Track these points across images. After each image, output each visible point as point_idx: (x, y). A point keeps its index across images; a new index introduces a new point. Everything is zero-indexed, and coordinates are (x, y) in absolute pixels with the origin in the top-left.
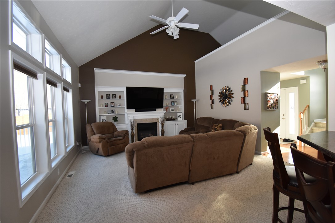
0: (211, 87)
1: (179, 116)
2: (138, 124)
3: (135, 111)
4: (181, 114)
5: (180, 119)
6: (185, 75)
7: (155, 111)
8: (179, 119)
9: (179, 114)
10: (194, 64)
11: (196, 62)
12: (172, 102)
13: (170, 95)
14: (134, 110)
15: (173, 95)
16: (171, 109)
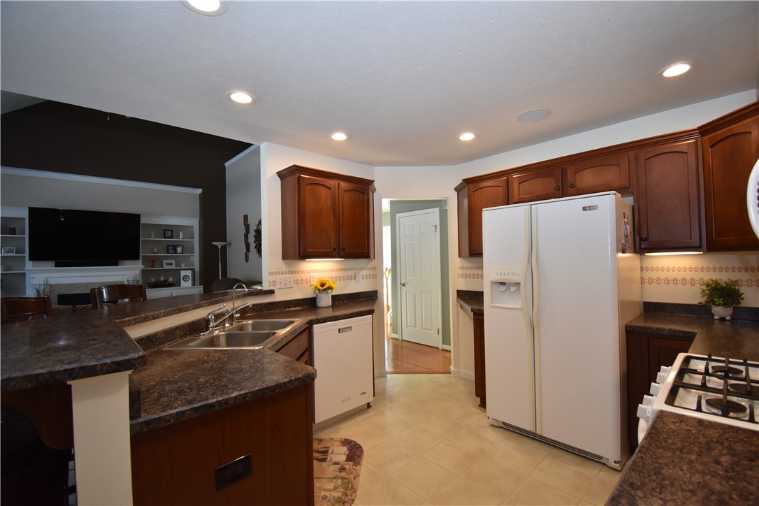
0: (246, 217)
1: (186, 277)
2: (58, 295)
3: (56, 266)
4: (189, 273)
5: (189, 283)
6: (199, 191)
7: (117, 265)
8: (183, 284)
9: (183, 273)
10: (224, 168)
11: (227, 164)
12: (168, 246)
13: (165, 230)
14: (53, 263)
15: (172, 231)
16: (164, 262)
